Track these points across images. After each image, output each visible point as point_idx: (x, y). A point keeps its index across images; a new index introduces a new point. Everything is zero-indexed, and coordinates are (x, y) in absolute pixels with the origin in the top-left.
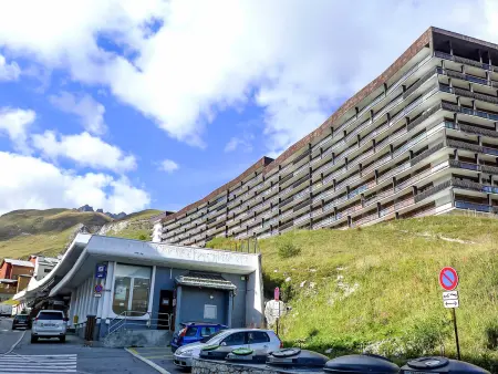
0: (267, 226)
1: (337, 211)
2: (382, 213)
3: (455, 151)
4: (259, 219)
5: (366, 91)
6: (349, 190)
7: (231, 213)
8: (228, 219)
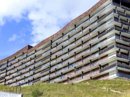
0: (27, 80)
1: (63, 74)
2: (84, 77)
3: (119, 50)
4: (23, 76)
5: (80, 18)
6: (69, 65)
7: (8, 73)
8: (6, 76)
